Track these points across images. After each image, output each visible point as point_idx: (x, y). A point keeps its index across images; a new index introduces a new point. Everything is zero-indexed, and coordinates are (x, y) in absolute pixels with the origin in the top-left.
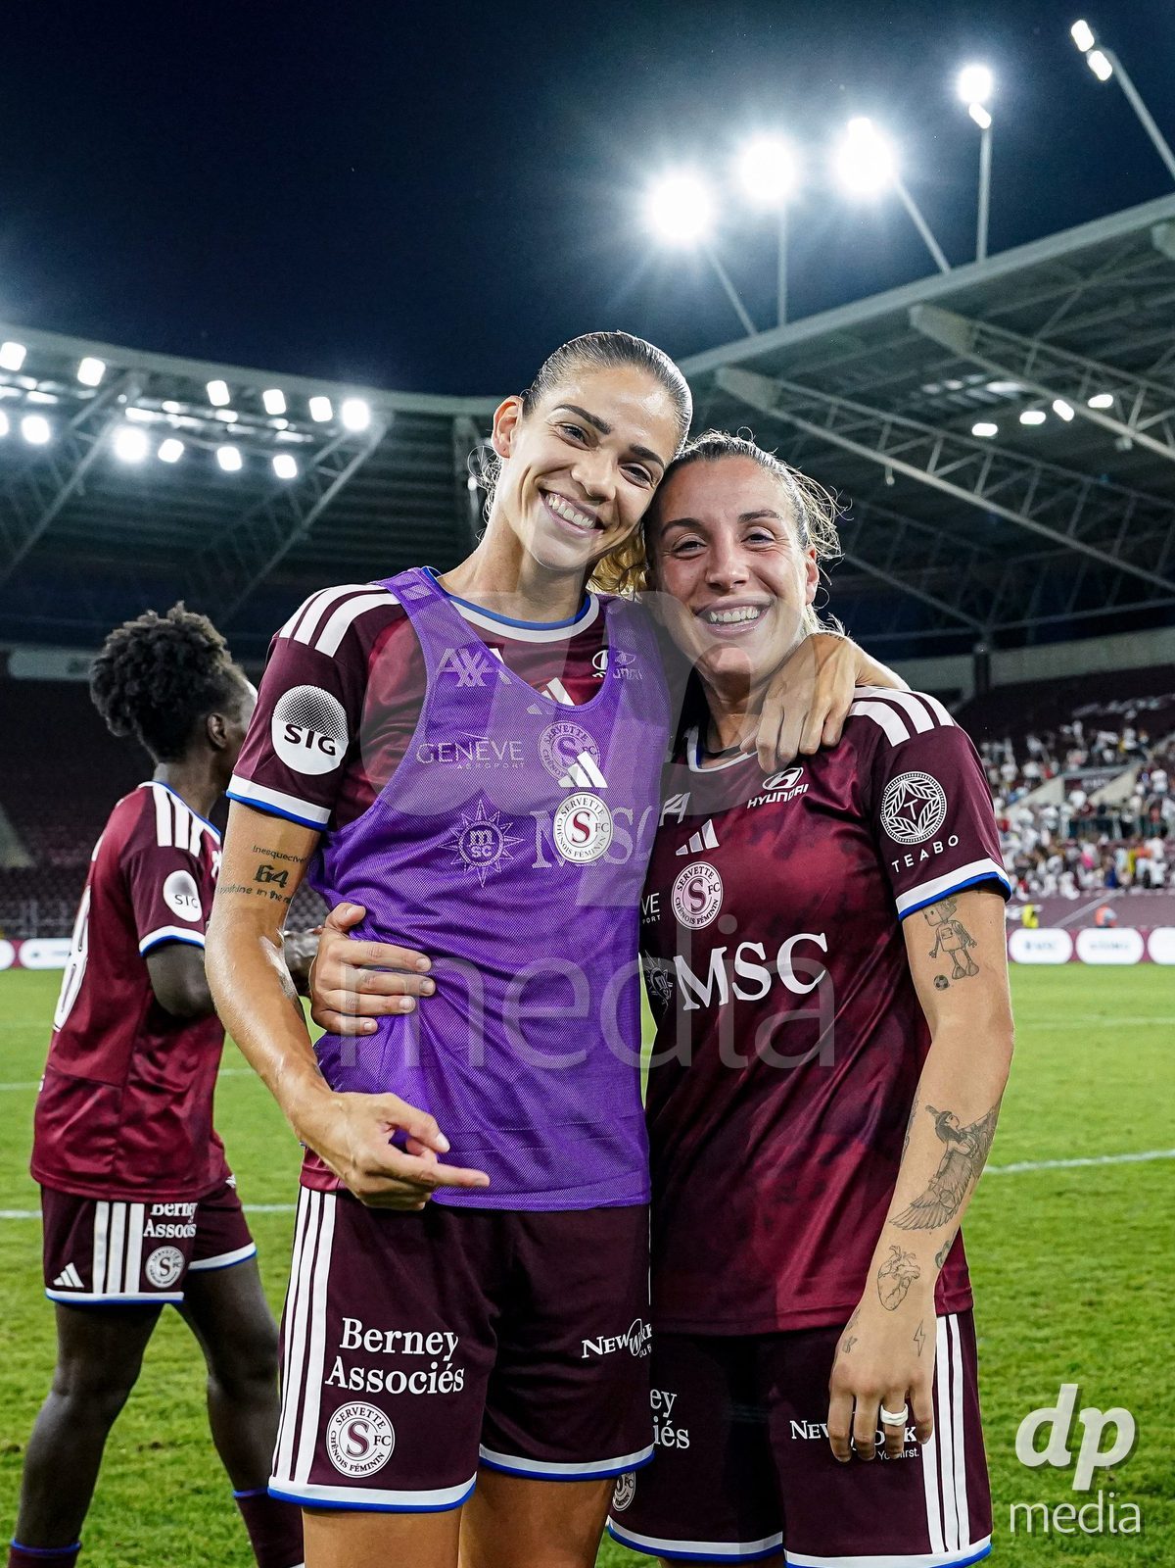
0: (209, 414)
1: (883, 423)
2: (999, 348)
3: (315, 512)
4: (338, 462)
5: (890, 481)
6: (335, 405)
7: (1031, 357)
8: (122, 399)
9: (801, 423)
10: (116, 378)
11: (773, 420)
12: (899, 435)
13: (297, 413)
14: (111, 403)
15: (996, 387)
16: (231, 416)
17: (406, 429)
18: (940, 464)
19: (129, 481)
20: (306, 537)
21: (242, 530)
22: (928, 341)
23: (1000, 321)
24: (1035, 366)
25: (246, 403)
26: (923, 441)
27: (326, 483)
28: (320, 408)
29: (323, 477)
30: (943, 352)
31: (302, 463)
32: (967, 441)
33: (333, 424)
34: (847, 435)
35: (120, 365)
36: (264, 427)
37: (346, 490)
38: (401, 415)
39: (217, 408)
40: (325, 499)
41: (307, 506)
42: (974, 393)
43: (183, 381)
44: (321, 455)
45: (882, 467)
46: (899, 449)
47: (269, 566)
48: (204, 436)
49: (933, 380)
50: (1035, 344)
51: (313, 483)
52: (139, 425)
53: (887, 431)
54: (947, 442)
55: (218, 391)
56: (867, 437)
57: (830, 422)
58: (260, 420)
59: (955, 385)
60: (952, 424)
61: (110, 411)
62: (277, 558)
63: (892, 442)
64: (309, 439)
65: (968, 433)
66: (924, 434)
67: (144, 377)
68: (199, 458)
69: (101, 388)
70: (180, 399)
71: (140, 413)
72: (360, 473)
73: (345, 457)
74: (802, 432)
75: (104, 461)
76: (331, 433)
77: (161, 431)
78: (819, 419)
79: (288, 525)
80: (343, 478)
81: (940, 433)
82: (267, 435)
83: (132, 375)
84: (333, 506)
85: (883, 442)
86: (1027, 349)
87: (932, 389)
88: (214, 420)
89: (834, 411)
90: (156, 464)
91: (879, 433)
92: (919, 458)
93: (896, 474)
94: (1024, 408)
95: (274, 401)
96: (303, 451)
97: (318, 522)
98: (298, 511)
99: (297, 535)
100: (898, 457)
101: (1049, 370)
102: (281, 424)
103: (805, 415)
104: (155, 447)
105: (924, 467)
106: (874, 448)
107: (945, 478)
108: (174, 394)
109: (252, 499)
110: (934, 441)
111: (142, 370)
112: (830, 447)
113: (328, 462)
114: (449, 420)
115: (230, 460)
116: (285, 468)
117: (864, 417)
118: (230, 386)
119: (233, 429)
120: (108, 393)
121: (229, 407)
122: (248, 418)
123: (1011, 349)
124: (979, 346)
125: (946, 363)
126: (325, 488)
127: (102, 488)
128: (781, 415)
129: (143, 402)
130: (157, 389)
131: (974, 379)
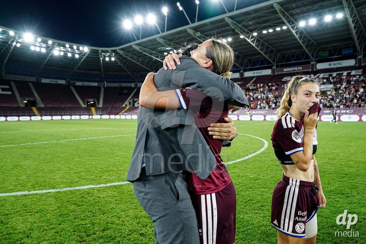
0: (66, 49)
1: (153, 52)
2: (167, 43)
3: (81, 62)
4: (84, 56)
5: (154, 60)
6: (83, 48)
7: (171, 45)
8: (55, 46)
9: (143, 52)
10: (53, 43)
11: (139, 52)
12: (155, 54)
13: (78, 49)
14: (53, 47)
15: (167, 48)
16: (69, 49)
17: (92, 51)
18: (160, 58)
19: (56, 57)
20: (80, 65)
21: (72, 64)
22: (159, 42)
23: (168, 40)
24: (172, 46)
25: (71, 47)
26: (158, 55)
27: (82, 58)
28: (81, 48)
29: (82, 57)
30: (161, 44)
31: (79, 56)
32: (163, 55)
33: (83, 50)
34: (148, 54)
35: (54, 42)
36: (74, 51)
37: (85, 59)
38: (92, 49)
39: (67, 48)
40: (82, 60)
41: (80, 61)
42: (164, 49)
43: (63, 44)
44: (81, 55)
45: (153, 58)
46: (155, 56)
47: (76, 69)
48: (66, 52)
49: (160, 47)
50: (172, 43)
51: (80, 58)
52: (57, 50)
53: (154, 53)
54: (161, 55)
55: (67, 46)
56: (151, 54)
57: (146, 52)
58: (73, 50)
59: (162, 48)
60: (162, 53)
61: (53, 48)
62: (76, 68)
63: (154, 55)
64: (80, 52)
65: (163, 54)
66: (158, 54)
67: (57, 43)
68: (65, 55)
69: (52, 45)
70: (62, 47)
71: (57, 48)
72: (87, 57)
73: (85, 55)
74: (143, 53)
75: (52, 55)
76: (83, 52)
77: (60, 51)
78: (145, 52)
79: (78, 64)
80: (84, 58)
81: (160, 54)
82: (74, 52)
83: (56, 43)
84: (83, 61)
85: (153, 55)
86: (171, 44)
87: (159, 48)
88: (67, 50)
89: (147, 51)
90: (60, 55)
91: (153, 54)
92: (157, 57)
93: (155, 59)
94: (170, 51)
95: (75, 47)
96: (79, 54)
97: (81, 63)
98: (79, 62)
99: (79, 65)
100: (155, 57)
101: (174, 46)
102: (76, 50)
103: (143, 51)
104: (60, 53)
105: (158, 58)
106: (152, 55)
107: (161, 60)
108: (62, 46)
109: (73, 60)
110: (159, 55)
111: (57, 42)
112: (147, 55)
113: (82, 55)
114: (98, 50)
115: (70, 55)
116: (77, 56)
117: (151, 52)
118: (69, 45)
119: (70, 51)
120: (53, 46)
121: (69, 48)
122: (72, 49)
123: (169, 44)
124: (165, 43)
125: (161, 45)
126: (82, 59)
127: (53, 58)
128: (140, 51)
129: (58, 47)
130: (59, 45)
131: (164, 47)
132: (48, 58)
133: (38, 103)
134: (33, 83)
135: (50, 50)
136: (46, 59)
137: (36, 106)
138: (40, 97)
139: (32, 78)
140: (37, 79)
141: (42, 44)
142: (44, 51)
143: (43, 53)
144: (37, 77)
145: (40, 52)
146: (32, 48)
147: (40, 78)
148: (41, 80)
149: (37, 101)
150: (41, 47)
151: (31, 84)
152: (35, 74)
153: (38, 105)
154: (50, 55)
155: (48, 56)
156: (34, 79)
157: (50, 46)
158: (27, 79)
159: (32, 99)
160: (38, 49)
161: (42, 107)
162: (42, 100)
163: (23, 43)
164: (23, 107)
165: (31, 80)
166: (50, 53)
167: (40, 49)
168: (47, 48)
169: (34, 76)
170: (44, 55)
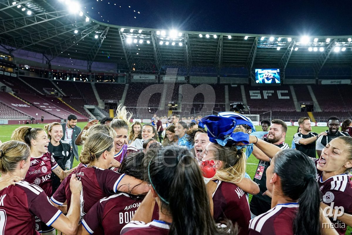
132: (327, 58)
133: (315, 107)
134: (312, 85)
135: (329, 48)
136: (325, 58)
137: (313, 111)
138: (318, 101)
139: (311, 80)
140: (317, 81)
141: (320, 43)
142: (322, 50)
143: (322, 52)
144: (317, 78)
145: (318, 52)
146: (310, 50)
147: (319, 80)
148: (321, 82)
149: (314, 105)
150: (319, 46)
151: (309, 87)
152: (315, 76)
153: (315, 109)
154: (329, 53)
155: (327, 55)
156: (313, 82)
157: (329, 44)
158: (306, 81)
159: (309, 103)
160: (315, 50)
161: (319, 112)
162: (320, 104)
163: (300, 46)
164: (299, 112)
165: (311, 83)
166: (329, 51)
167: (319, 49)
168: (326, 46)
169: (313, 78)
170: (324, 55)
